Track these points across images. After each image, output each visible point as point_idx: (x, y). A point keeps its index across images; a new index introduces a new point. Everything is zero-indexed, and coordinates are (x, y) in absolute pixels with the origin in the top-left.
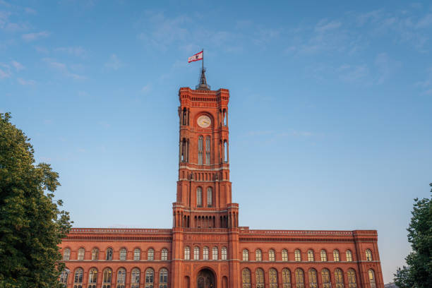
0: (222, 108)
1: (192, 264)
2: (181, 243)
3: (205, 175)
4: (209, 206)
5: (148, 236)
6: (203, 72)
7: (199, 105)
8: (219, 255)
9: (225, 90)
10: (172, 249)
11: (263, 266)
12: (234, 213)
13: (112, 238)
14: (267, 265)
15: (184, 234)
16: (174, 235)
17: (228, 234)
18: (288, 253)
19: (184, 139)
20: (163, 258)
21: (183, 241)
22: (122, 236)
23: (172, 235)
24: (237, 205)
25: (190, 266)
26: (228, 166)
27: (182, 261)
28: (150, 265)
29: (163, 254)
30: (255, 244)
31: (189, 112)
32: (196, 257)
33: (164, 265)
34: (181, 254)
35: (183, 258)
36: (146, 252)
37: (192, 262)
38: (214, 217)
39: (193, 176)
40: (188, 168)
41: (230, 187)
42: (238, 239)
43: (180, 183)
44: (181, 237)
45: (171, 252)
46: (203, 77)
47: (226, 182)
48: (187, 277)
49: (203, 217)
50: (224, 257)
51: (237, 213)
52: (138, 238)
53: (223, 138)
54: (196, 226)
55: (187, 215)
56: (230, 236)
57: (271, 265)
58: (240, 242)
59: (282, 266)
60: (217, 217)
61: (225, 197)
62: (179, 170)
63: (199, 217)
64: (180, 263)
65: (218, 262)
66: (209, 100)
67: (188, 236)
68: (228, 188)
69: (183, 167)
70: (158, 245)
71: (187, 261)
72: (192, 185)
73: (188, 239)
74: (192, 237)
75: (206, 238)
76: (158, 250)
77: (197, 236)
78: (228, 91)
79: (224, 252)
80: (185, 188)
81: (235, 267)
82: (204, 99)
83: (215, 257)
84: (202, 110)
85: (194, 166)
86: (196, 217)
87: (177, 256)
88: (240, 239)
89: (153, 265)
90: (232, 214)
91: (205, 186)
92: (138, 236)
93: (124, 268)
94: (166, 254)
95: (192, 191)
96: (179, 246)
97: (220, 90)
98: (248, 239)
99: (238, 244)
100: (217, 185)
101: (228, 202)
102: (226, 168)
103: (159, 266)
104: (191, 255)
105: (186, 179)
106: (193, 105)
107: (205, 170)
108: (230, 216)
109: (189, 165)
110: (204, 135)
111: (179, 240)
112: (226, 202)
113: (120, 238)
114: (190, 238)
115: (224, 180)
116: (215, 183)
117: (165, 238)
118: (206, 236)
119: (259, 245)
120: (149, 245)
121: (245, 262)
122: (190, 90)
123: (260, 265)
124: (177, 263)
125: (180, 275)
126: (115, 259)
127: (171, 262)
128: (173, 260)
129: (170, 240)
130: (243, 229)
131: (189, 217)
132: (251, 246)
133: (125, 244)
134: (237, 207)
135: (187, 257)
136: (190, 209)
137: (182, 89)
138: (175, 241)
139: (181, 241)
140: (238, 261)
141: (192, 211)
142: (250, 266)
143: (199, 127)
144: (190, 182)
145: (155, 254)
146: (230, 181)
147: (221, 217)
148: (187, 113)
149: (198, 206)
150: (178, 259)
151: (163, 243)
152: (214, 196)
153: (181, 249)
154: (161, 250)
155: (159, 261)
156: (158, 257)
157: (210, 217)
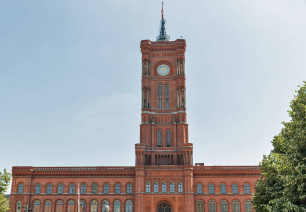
0: (179, 57)
2: (143, 178)
3: (164, 118)
7: (158, 56)
8: (176, 188)
10: (135, 183)
11: (216, 198)
12: (188, 152)
13: (85, 175)
14: (219, 197)
15: (144, 171)
16: (137, 172)
17: (184, 171)
19: (146, 87)
20: (128, 192)
22: (94, 173)
23: (135, 172)
24: (192, 145)
25: (151, 198)
26: (184, 109)
27: (144, 194)
28: (117, 197)
29: (128, 188)
30: (208, 179)
32: (156, 190)
33: (129, 197)
34: (143, 188)
35: (145, 191)
36: (114, 186)
37: (153, 194)
39: (153, 120)
40: (149, 112)
41: (187, 128)
42: (192, 174)
43: (142, 126)
44: (143, 173)
45: (135, 186)
46: (163, 29)
47: (183, 124)
48: (148, 207)
49: (163, 155)
50: (181, 190)
51: (192, 152)
52: (107, 175)
53: (180, 85)
54: (156, 164)
55: (149, 154)
58: (194, 177)
59: (232, 197)
60: (175, 155)
61: (182, 137)
62: (142, 114)
63: (159, 155)
64: (142, 195)
65: (175, 194)
66: (167, 50)
67: (148, 172)
68: (185, 129)
69: (145, 112)
70: (124, 181)
71: (148, 193)
72: (153, 127)
73: (149, 175)
74: (152, 173)
75: (164, 174)
76: (124, 184)
77: (156, 172)
78: (184, 41)
79: (180, 186)
80: (147, 131)
81: (189, 199)
82: (163, 50)
83: (172, 190)
84: (161, 59)
85: (155, 111)
86: (156, 155)
87: (139, 189)
88: (194, 175)
90: (187, 153)
92: (107, 173)
93: (95, 199)
94: (131, 188)
95: (153, 133)
96: (140, 181)
97: (177, 40)
98: (202, 175)
99: (192, 178)
100: (175, 127)
102: (183, 112)
103: (125, 197)
104: (152, 189)
105: (147, 122)
106: (153, 56)
107: (164, 113)
108: (185, 155)
109: (150, 110)
110: (164, 82)
111: (141, 176)
112: (183, 141)
113: (92, 175)
115: (181, 122)
116: (173, 125)
117: (129, 175)
118: (164, 172)
119: (213, 179)
120: (116, 180)
121: (199, 194)
122: (151, 42)
123: (212, 197)
124: (139, 196)
125: (142, 206)
126: (89, 192)
127: (134, 195)
128: (136, 192)
129: (134, 175)
130: (199, 165)
131: (150, 155)
132: (205, 180)
133: (97, 180)
134: (191, 147)
135: (148, 190)
136: (151, 149)
137: (142, 42)
138: (138, 176)
139: (142, 176)
140: (192, 194)
141: (153, 150)
142: (203, 197)
143: (159, 75)
144: (151, 125)
145: (121, 188)
146: (187, 123)
147: (178, 155)
148: (148, 62)
149: (159, 146)
150: (140, 192)
151: (128, 179)
152: (172, 137)
153: (143, 183)
154: (126, 184)
155: (125, 193)
156: (124, 190)
157: (169, 155)
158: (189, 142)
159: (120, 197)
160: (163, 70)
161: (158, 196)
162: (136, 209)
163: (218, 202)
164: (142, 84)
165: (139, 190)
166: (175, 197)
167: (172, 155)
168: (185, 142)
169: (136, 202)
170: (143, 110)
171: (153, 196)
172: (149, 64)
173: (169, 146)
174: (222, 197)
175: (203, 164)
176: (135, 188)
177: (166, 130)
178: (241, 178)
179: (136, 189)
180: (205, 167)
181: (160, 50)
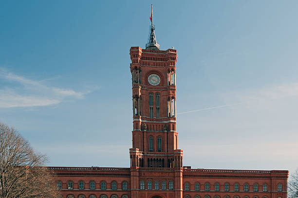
0: (171, 68)
2: (137, 178)
3: (155, 126)
5: (111, 173)
6: (152, 30)
7: (149, 65)
8: (167, 186)
9: (173, 51)
10: (130, 182)
11: (201, 194)
12: (179, 157)
14: (203, 193)
15: (139, 172)
16: (132, 172)
17: (174, 172)
20: (124, 189)
21: (139, 177)
22: (91, 173)
23: (130, 172)
25: (145, 194)
26: (175, 119)
27: (139, 191)
28: (114, 193)
30: (195, 179)
32: (150, 188)
33: (125, 193)
34: (138, 186)
35: (140, 188)
36: (111, 184)
39: (145, 128)
42: (181, 175)
43: (134, 133)
44: (137, 174)
45: (130, 184)
46: (152, 36)
47: (173, 133)
49: (154, 159)
50: (171, 188)
52: (103, 174)
53: (171, 96)
54: (148, 166)
56: (176, 173)
58: (183, 178)
59: (214, 194)
60: (166, 159)
61: (172, 144)
62: (134, 122)
63: (151, 159)
64: (137, 192)
65: (166, 191)
66: (158, 59)
68: (175, 137)
69: (137, 119)
70: (120, 180)
71: (142, 190)
72: (145, 134)
74: (146, 173)
76: (119, 182)
77: (150, 173)
78: (175, 51)
79: (171, 185)
80: (139, 137)
81: (179, 195)
82: (154, 59)
83: (164, 188)
84: (152, 69)
85: (146, 119)
86: (148, 159)
88: (183, 176)
90: (177, 157)
93: (94, 194)
94: (126, 186)
95: (145, 139)
96: (135, 180)
97: (168, 50)
98: (190, 176)
99: (181, 178)
100: (166, 134)
102: (173, 121)
103: (121, 193)
104: (146, 186)
105: (139, 130)
106: (143, 64)
107: (155, 122)
108: (176, 159)
110: (155, 92)
111: (136, 176)
112: (173, 148)
113: (89, 174)
114: (144, 174)
115: (172, 131)
116: (164, 133)
118: (157, 173)
119: (198, 180)
120: (113, 179)
121: (187, 191)
122: (141, 50)
123: (198, 193)
124: (135, 192)
126: (87, 189)
127: (130, 191)
128: (132, 189)
129: (129, 175)
132: (192, 180)
133: (94, 179)
134: (181, 152)
135: (142, 188)
137: (132, 48)
138: (134, 176)
141: (146, 154)
142: (190, 194)
143: (150, 85)
144: (143, 133)
145: (117, 186)
146: (177, 132)
147: (169, 159)
149: (150, 151)
150: (135, 189)
151: (123, 178)
152: (163, 144)
153: (138, 182)
154: (122, 183)
155: (121, 190)
156: (120, 187)
157: (160, 159)
159: (117, 193)
160: (154, 80)
161: (152, 192)
163: (203, 197)
165: (134, 187)
166: (166, 193)
167: (163, 159)
168: (175, 149)
170: (134, 118)
171: (147, 192)
172: (139, 72)
173: (160, 151)
174: (206, 193)
176: (130, 186)
177: (157, 137)
178: (223, 180)
179: (132, 187)
180: (192, 170)
181: (150, 59)
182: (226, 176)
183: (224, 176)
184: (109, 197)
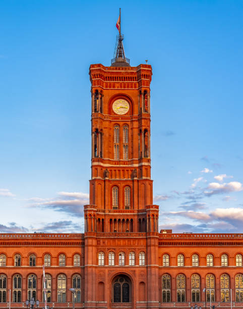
0: (143, 89)
1: (107, 270)
2: (94, 248)
3: (122, 172)
4: (127, 208)
5: (58, 241)
6: (120, 40)
7: (114, 87)
8: (137, 260)
9: (146, 66)
10: (84, 254)
11: (185, 272)
14: (189, 271)
15: (97, 239)
16: (86, 241)
17: (146, 239)
18: (214, 258)
19: (97, 130)
20: (75, 264)
22: (30, 241)
23: (84, 240)
24: (157, 207)
25: (104, 272)
26: (149, 161)
27: (96, 267)
28: (62, 271)
29: (75, 260)
30: (177, 249)
31: (102, 96)
32: (112, 263)
33: (77, 271)
34: (95, 260)
35: (97, 264)
36: (57, 258)
37: (106, 267)
38: (132, 220)
39: (107, 174)
40: (102, 164)
41: (151, 185)
42: (157, 244)
43: (92, 182)
44: (94, 242)
45: (84, 257)
46: (120, 47)
47: (146, 180)
48: (101, 283)
49: (119, 220)
50: (142, 262)
51: (157, 216)
52: (47, 244)
53: (143, 128)
54: (111, 230)
55: (101, 218)
56: (149, 240)
57: (194, 271)
58: (159, 247)
59: (206, 271)
60: (136, 219)
61: (145, 197)
62: (92, 167)
63: (115, 220)
64: (94, 269)
65: (135, 267)
66: (125, 79)
67: (101, 241)
68: (149, 187)
69: (96, 163)
70: (70, 251)
71: (101, 267)
72: (107, 183)
73: (102, 244)
74: (106, 241)
75: (122, 243)
76: (70, 255)
77: (111, 241)
78: (149, 67)
79: (142, 258)
80: (99, 188)
81: (153, 273)
82: (121, 79)
83: (131, 263)
84: (118, 92)
85: (109, 162)
86: (111, 220)
87: (90, 261)
88: (160, 244)
89: (66, 271)
90: (151, 217)
91: (122, 185)
92: (47, 241)
94: (79, 260)
95: (106, 190)
96: (91, 251)
97: (140, 66)
98: (169, 244)
99: (157, 248)
100: (136, 184)
101: (148, 204)
102: (146, 164)
103: (72, 272)
104: (106, 261)
105: (99, 177)
106: (106, 87)
107: (121, 165)
108: (149, 219)
109: (102, 161)
110: (121, 124)
111: (92, 246)
112: (145, 202)
113: (28, 243)
114: (104, 243)
115: (144, 178)
116: (133, 181)
117: (77, 243)
118: (122, 241)
119: (182, 249)
120: (60, 250)
121: (165, 268)
122: (103, 67)
123: (181, 271)
124: (90, 269)
125: (94, 282)
126: (24, 265)
127: (84, 268)
128: (86, 265)
129: (82, 245)
130: (165, 233)
131: (103, 220)
132: (173, 251)
133: (34, 250)
134: (157, 209)
135: (101, 263)
136: (104, 212)
137: (92, 66)
138: (88, 246)
139: (94, 246)
140: (157, 267)
141: (107, 213)
142: (170, 272)
143: (115, 114)
144: (105, 181)
145: (66, 260)
146: (151, 179)
147: (140, 220)
148: (100, 96)
149: (114, 208)
150: (91, 265)
151: (75, 249)
152: (132, 197)
153: (94, 254)
154: (73, 256)
155: (71, 266)
156: (71, 262)
157: (128, 220)
158: (154, 204)
160: (121, 108)
161: (114, 269)
162: (86, 285)
163: (189, 277)
164: (92, 126)
166: (135, 271)
169: (86, 277)
170: (93, 161)
172: (101, 98)
175: (171, 231)
176: (84, 260)
177: (124, 187)
178: (219, 249)
179: (86, 261)
180: (174, 234)
181: (116, 79)
182: (223, 244)
183: (219, 244)
184: (54, 277)
